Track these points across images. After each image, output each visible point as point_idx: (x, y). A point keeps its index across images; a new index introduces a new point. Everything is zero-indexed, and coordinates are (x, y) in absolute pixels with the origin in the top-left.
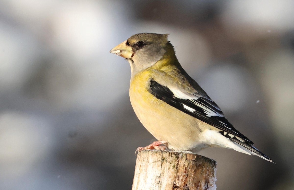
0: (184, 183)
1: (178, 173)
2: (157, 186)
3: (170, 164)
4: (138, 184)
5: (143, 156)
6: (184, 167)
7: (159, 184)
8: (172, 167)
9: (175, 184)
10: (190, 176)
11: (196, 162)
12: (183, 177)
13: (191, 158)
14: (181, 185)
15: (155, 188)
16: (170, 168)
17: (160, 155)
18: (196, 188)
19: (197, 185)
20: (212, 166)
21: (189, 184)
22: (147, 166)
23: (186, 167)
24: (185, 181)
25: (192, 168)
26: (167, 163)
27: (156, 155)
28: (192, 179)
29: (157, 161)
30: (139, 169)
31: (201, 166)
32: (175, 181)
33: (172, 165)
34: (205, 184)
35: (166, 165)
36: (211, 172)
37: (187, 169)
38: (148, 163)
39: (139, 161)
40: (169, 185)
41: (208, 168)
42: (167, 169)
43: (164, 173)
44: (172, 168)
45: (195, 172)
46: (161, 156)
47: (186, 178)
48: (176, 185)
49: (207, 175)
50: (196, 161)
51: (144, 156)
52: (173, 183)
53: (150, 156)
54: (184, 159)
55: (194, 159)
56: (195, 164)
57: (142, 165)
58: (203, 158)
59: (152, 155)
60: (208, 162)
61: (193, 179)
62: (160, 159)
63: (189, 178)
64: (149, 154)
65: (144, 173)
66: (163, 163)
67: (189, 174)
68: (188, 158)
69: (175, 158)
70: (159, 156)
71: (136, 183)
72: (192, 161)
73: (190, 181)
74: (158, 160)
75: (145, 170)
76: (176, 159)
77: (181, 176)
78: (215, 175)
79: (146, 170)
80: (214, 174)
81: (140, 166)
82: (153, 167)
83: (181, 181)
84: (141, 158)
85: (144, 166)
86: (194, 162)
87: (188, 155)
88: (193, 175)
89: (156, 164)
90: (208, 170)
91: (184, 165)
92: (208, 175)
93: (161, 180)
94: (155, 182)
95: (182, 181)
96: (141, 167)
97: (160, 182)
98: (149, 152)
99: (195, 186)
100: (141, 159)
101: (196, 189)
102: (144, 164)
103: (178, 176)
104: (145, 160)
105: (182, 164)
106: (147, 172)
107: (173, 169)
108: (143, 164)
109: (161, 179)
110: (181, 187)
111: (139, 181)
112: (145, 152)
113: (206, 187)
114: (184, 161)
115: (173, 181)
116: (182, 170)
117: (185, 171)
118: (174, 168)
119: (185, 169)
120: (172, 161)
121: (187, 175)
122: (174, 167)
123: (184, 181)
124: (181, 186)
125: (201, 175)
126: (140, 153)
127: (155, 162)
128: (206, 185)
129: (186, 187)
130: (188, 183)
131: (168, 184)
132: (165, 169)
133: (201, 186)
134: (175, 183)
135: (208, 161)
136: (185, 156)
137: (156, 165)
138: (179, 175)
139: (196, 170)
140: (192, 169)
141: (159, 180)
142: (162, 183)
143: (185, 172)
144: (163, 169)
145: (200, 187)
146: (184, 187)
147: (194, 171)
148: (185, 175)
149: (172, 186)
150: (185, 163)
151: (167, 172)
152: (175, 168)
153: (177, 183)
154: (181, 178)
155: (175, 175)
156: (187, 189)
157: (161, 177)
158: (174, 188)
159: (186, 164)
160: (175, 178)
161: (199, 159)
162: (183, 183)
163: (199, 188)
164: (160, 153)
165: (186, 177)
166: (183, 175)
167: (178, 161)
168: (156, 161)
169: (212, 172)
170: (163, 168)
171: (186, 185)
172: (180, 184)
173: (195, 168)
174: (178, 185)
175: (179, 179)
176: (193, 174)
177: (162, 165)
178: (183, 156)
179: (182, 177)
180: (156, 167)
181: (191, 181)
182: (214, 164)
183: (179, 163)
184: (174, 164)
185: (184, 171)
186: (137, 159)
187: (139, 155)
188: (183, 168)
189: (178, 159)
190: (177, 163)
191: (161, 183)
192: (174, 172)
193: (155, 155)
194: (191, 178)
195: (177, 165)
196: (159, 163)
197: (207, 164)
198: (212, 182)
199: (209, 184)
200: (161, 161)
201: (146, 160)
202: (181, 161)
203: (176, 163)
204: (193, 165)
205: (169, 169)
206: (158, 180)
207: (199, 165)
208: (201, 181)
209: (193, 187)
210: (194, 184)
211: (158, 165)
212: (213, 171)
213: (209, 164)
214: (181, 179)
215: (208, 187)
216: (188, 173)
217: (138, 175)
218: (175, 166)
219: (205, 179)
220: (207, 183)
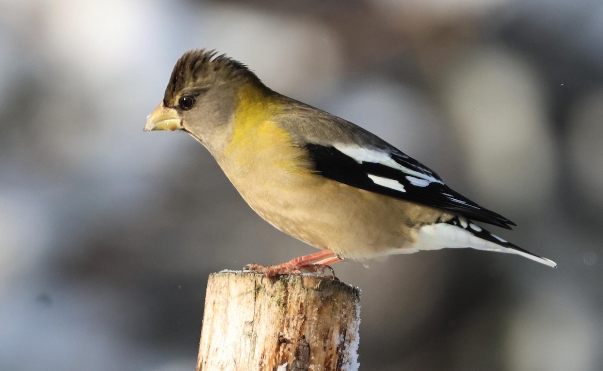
0: (300, 333)
1: (287, 315)
2: (248, 341)
3: (272, 297)
4: (210, 338)
5: (218, 283)
6: (298, 301)
7: (252, 336)
8: (276, 303)
9: (282, 336)
10: (311, 320)
11: (321, 292)
12: (298, 322)
13: (311, 285)
14: (293, 337)
15: (243, 344)
16: (272, 306)
17: (252, 281)
18: (323, 341)
19: (325, 336)
20: (352, 298)
21: (310, 335)
22: (227, 302)
23: (303, 302)
24: (301, 328)
25: (313, 304)
26: (266, 295)
27: (244, 281)
28: (314, 325)
29: (247, 293)
30: (212, 308)
31: (331, 299)
32: (282, 330)
33: (276, 298)
34: (340, 333)
35: (264, 299)
36: (350, 310)
37: (304, 306)
38: (230, 296)
39: (212, 293)
40: (271, 338)
41: (344, 303)
42: (267, 307)
43: (260, 315)
44: (274, 305)
45: (320, 312)
46: (253, 283)
47: (303, 324)
48: (285, 337)
49: (342, 316)
50: (322, 290)
51: (220, 283)
52: (278, 333)
53: (233, 285)
54: (298, 286)
55: (318, 286)
56: (319, 297)
57: (217, 301)
58: (335, 283)
59: (236, 282)
60: (345, 292)
61: (317, 325)
62: (252, 288)
63: (310, 324)
64: (230, 280)
65: (222, 316)
66: (259, 297)
67: (308, 315)
68: (305, 284)
69: (281, 285)
70: (250, 283)
71: (208, 336)
72: (312, 291)
73: (310, 328)
74: (248, 290)
75: (224, 310)
76: (283, 287)
77: (293, 320)
78: (358, 315)
79: (226, 310)
80: (356, 314)
81: (214, 303)
82: (239, 303)
83: (292, 329)
84: (214, 287)
85: (221, 303)
86: (317, 292)
87: (305, 280)
88: (316, 317)
89: (245, 298)
90: (346, 307)
91: (299, 298)
92: (345, 316)
93: (254, 330)
94: (244, 333)
95: (296, 330)
96: (216, 305)
97: (253, 333)
98: (229, 275)
99: (320, 339)
100: (215, 290)
101: (323, 343)
102: (221, 300)
103: (288, 321)
104: (222, 290)
105: (295, 297)
106: (228, 313)
107: (278, 307)
108: (220, 298)
109: (255, 326)
110: (294, 341)
111: (212, 331)
112: (223, 276)
113: (343, 340)
114: (298, 291)
115: (278, 331)
116: (294, 307)
117: (301, 311)
118: (279, 305)
119: (301, 306)
120: (275, 291)
121: (305, 318)
122: (279, 303)
123: (299, 329)
124: (294, 339)
125: (332, 316)
126: (213, 278)
127: (243, 294)
128: (342, 336)
129: (303, 340)
130: (306, 333)
131: (269, 335)
132: (263, 307)
133: (332, 337)
134: (281, 334)
135: (345, 290)
136: (299, 281)
137: (245, 300)
138: (288, 317)
139: (321, 307)
140: (314, 306)
141: (251, 330)
142: (258, 335)
143: (301, 313)
144: (257, 308)
145: (331, 339)
146: (299, 340)
147: (317, 309)
148: (301, 317)
149: (276, 340)
150: (299, 295)
151: (266, 312)
152: (281, 305)
153: (285, 333)
154: (293, 324)
155: (282, 319)
156: (305, 344)
157: (255, 322)
158: (280, 343)
159: (303, 296)
160: (283, 323)
161: (327, 286)
162: (297, 333)
163: (328, 341)
164: (252, 277)
165: (304, 322)
166: (296, 317)
167: (287, 292)
168: (245, 292)
169: (352, 311)
170: (259, 306)
171: (304, 337)
172: (292, 334)
173: (320, 303)
174: (287, 337)
175: (288, 326)
176: (316, 314)
177: (255, 300)
178: (295, 281)
179: (295, 321)
180: (245, 304)
181: (313, 328)
182: (355, 295)
183: (289, 295)
184: (279, 298)
185: (298, 311)
186: (208, 290)
187: (211, 281)
188: (297, 305)
189: (286, 286)
190: (286, 295)
191: (255, 335)
192: (279, 311)
193: (242, 281)
194: (313, 323)
195: (286, 298)
196: (251, 296)
197: (342, 295)
198: (354, 329)
199: (347, 334)
200: (254, 291)
201: (224, 291)
202: (293, 290)
203: (283, 295)
204: (316, 298)
205: (269, 306)
206: (248, 329)
207: (327, 298)
208: (331, 328)
209: (316, 341)
210: (318, 335)
211: (248, 300)
212: (355, 307)
213: (345, 295)
214: (292, 326)
215: (346, 339)
216: (306, 313)
217: (210, 321)
218: (281, 301)
219: (340, 323)
220: (343, 331)
